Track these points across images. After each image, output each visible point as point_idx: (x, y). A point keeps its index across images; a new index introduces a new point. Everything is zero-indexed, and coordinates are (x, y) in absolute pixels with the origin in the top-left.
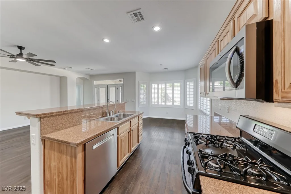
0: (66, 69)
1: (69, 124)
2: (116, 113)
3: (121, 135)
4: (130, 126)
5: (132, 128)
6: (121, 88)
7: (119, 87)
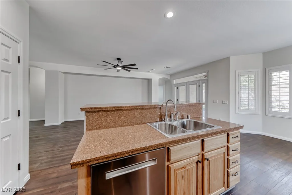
0: (150, 72)
1: (114, 123)
2: (183, 118)
3: (175, 165)
4: (203, 150)
5: (207, 155)
6: (204, 84)
7: (202, 83)
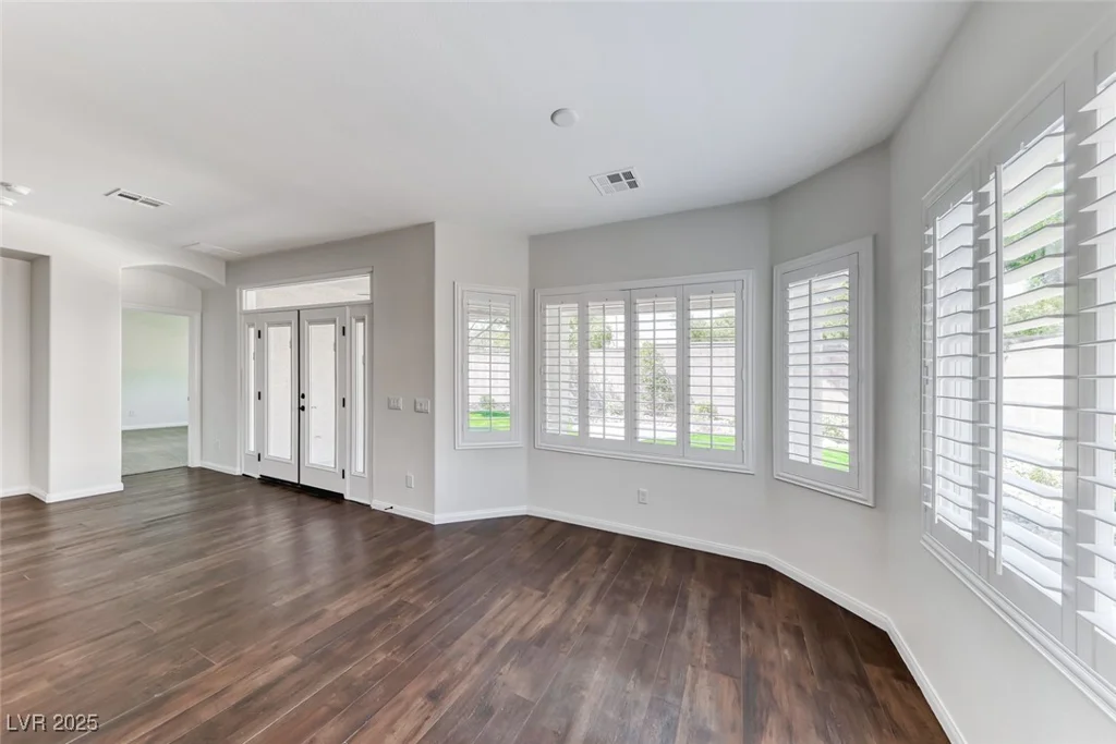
6: (361, 326)
7: (354, 320)
